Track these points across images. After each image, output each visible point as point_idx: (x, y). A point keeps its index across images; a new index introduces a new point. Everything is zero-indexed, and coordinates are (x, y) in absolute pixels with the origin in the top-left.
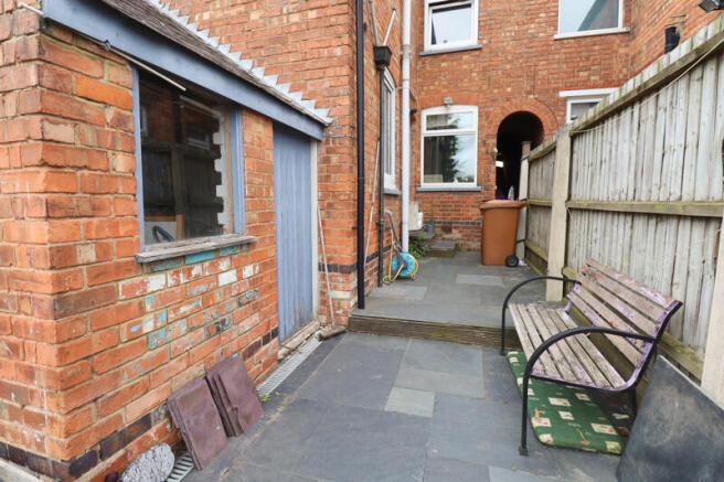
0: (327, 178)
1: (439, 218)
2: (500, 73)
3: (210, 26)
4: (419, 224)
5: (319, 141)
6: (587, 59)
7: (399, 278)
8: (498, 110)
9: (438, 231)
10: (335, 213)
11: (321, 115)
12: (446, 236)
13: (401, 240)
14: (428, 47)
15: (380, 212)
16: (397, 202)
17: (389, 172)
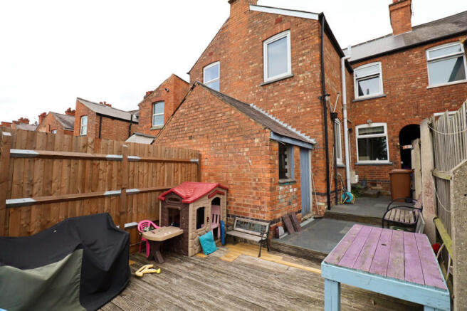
0: (315, 162)
1: (368, 177)
2: (397, 106)
3: (273, 114)
4: (356, 181)
5: (311, 150)
6: (449, 96)
7: (345, 203)
8: (398, 124)
9: (369, 185)
10: (318, 174)
11: (312, 141)
12: (374, 188)
13: (347, 188)
14: (357, 97)
15: (335, 174)
16: (344, 170)
17: (339, 157)
